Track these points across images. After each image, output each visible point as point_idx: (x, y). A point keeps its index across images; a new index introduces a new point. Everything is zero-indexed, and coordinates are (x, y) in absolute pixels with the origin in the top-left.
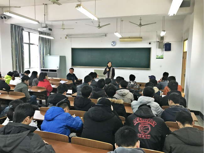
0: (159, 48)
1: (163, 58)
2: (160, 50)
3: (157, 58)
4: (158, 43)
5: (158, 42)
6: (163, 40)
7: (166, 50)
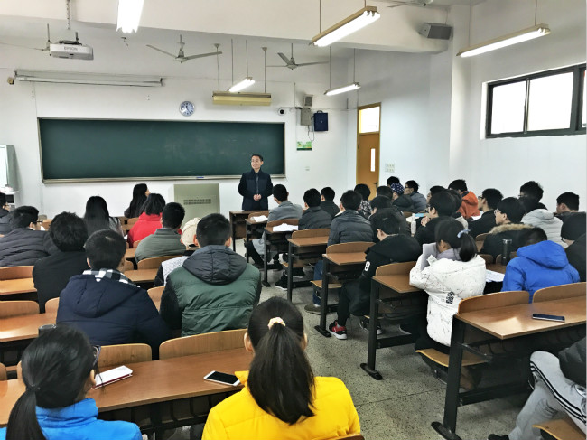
0: (302, 124)
1: (311, 149)
2: (304, 128)
3: (298, 149)
4: (300, 111)
5: (300, 108)
6: (311, 105)
7: (317, 129)
